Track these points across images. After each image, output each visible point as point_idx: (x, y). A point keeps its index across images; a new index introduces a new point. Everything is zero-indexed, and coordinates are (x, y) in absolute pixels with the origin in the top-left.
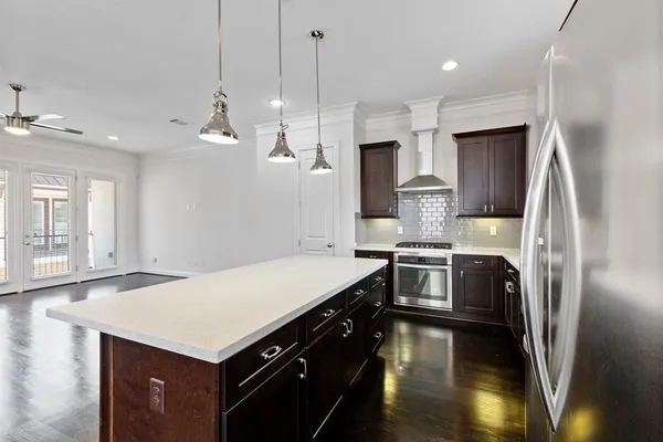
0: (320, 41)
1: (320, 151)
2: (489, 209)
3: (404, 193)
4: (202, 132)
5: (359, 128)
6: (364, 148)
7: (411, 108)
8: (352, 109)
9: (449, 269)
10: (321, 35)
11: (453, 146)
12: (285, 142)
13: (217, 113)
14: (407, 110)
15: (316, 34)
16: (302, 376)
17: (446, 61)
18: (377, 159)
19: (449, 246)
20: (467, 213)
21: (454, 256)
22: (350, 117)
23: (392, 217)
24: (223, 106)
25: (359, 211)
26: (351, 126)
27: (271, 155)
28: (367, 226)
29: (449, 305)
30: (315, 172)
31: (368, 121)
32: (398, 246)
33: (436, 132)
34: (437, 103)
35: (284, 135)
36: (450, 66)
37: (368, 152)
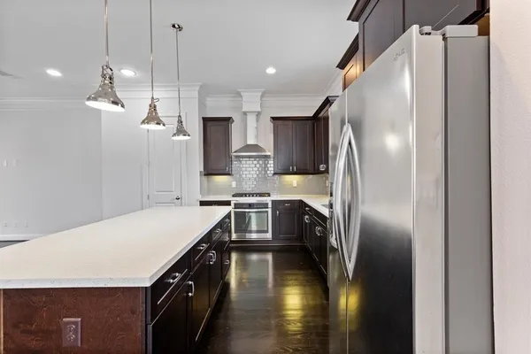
0: (179, 32)
1: (180, 122)
2: (293, 169)
3: (237, 157)
4: (89, 99)
5: (202, 104)
6: (206, 120)
7: (242, 94)
8: (198, 88)
9: (270, 210)
10: (180, 28)
11: (270, 125)
12: (156, 113)
13: (105, 84)
14: (239, 95)
15: (177, 26)
16: (190, 294)
17: (268, 67)
18: (216, 130)
19: (269, 195)
20: (279, 171)
21: (273, 201)
22: (196, 94)
23: (229, 174)
24: (110, 79)
25: (202, 170)
26: (196, 102)
27: (143, 122)
28: (208, 181)
29: (269, 236)
30: (176, 138)
31: (208, 99)
32: (233, 196)
33: (258, 114)
34: (260, 94)
35: (155, 106)
36: (271, 71)
37: (209, 124)
